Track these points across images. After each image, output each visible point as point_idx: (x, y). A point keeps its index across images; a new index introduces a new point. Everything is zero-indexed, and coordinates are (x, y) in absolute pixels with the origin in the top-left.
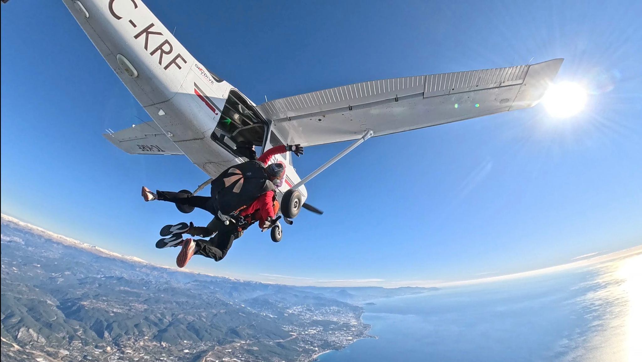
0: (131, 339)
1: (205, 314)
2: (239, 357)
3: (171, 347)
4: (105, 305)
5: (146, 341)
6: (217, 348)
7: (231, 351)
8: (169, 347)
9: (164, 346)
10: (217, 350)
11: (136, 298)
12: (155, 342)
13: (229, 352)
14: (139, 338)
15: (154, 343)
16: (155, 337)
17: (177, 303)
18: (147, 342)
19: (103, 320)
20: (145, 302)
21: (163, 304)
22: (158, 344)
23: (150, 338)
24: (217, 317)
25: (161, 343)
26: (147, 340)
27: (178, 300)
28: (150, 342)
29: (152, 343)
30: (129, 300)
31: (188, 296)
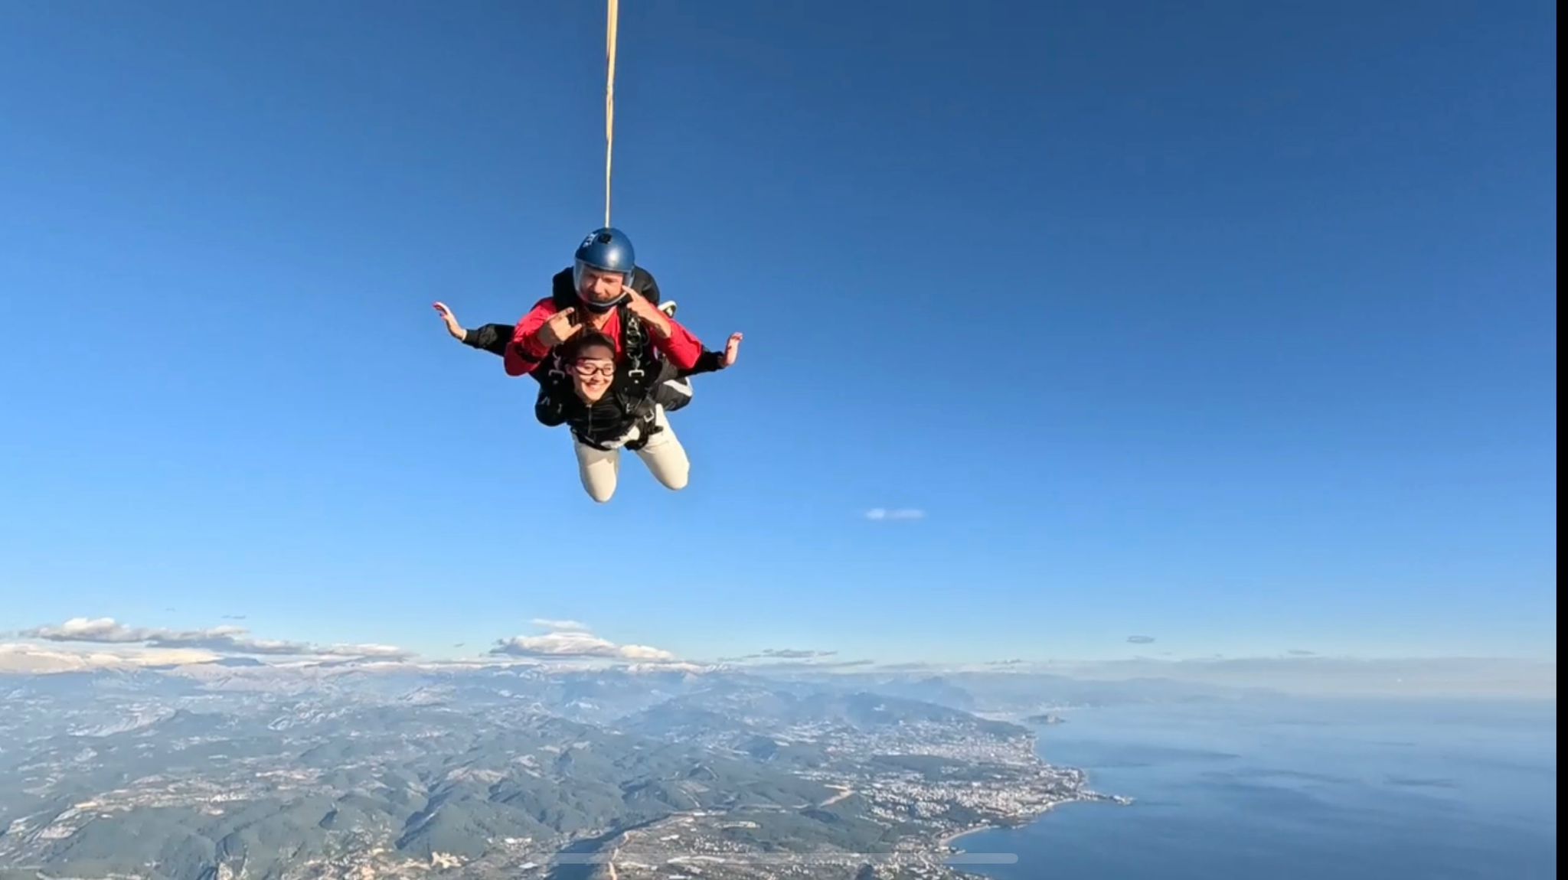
0: (326, 868)
1: (530, 759)
2: (712, 851)
3: (469, 862)
4: (168, 793)
5: (379, 861)
6: (630, 836)
7: (680, 838)
8: (464, 864)
9: (446, 865)
10: (633, 841)
11: (266, 757)
12: (410, 860)
13: (672, 840)
14: (352, 858)
15: (410, 863)
16: (401, 844)
17: (417, 743)
18: (385, 864)
19: (193, 833)
20: (307, 757)
21: (373, 754)
22: (422, 863)
23: (390, 850)
24: (573, 762)
25: (430, 859)
26: (381, 858)
27: (418, 736)
28: (393, 864)
29: (403, 863)
30: (245, 765)
31: (444, 720)
